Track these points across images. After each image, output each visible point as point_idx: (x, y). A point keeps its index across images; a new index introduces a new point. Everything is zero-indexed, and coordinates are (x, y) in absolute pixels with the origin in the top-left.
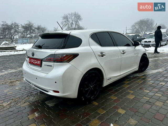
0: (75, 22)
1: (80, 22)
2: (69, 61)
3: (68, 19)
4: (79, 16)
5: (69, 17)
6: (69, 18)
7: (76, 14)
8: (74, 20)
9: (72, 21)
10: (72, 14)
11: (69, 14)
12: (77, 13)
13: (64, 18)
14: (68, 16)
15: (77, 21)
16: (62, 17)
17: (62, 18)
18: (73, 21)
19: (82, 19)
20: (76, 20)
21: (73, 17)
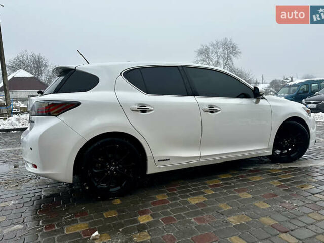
0: (224, 60)
1: (234, 59)
2: (57, 114)
3: (208, 55)
4: (234, 47)
5: (210, 51)
6: (212, 53)
7: (228, 42)
8: (222, 55)
9: (218, 58)
10: (217, 43)
11: (212, 45)
12: (229, 39)
13: (201, 53)
14: (210, 47)
15: (229, 58)
16: (196, 52)
17: (196, 54)
18: (221, 57)
19: (241, 52)
20: (226, 56)
21: (221, 49)
